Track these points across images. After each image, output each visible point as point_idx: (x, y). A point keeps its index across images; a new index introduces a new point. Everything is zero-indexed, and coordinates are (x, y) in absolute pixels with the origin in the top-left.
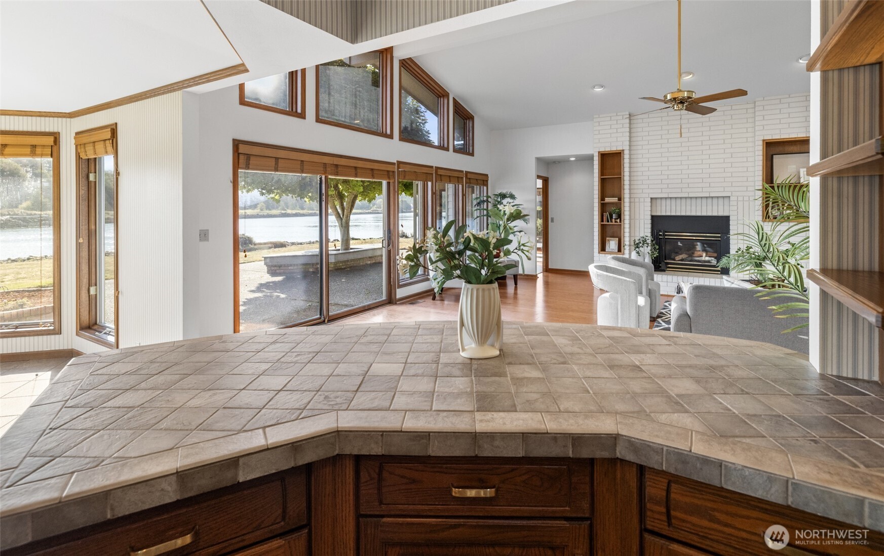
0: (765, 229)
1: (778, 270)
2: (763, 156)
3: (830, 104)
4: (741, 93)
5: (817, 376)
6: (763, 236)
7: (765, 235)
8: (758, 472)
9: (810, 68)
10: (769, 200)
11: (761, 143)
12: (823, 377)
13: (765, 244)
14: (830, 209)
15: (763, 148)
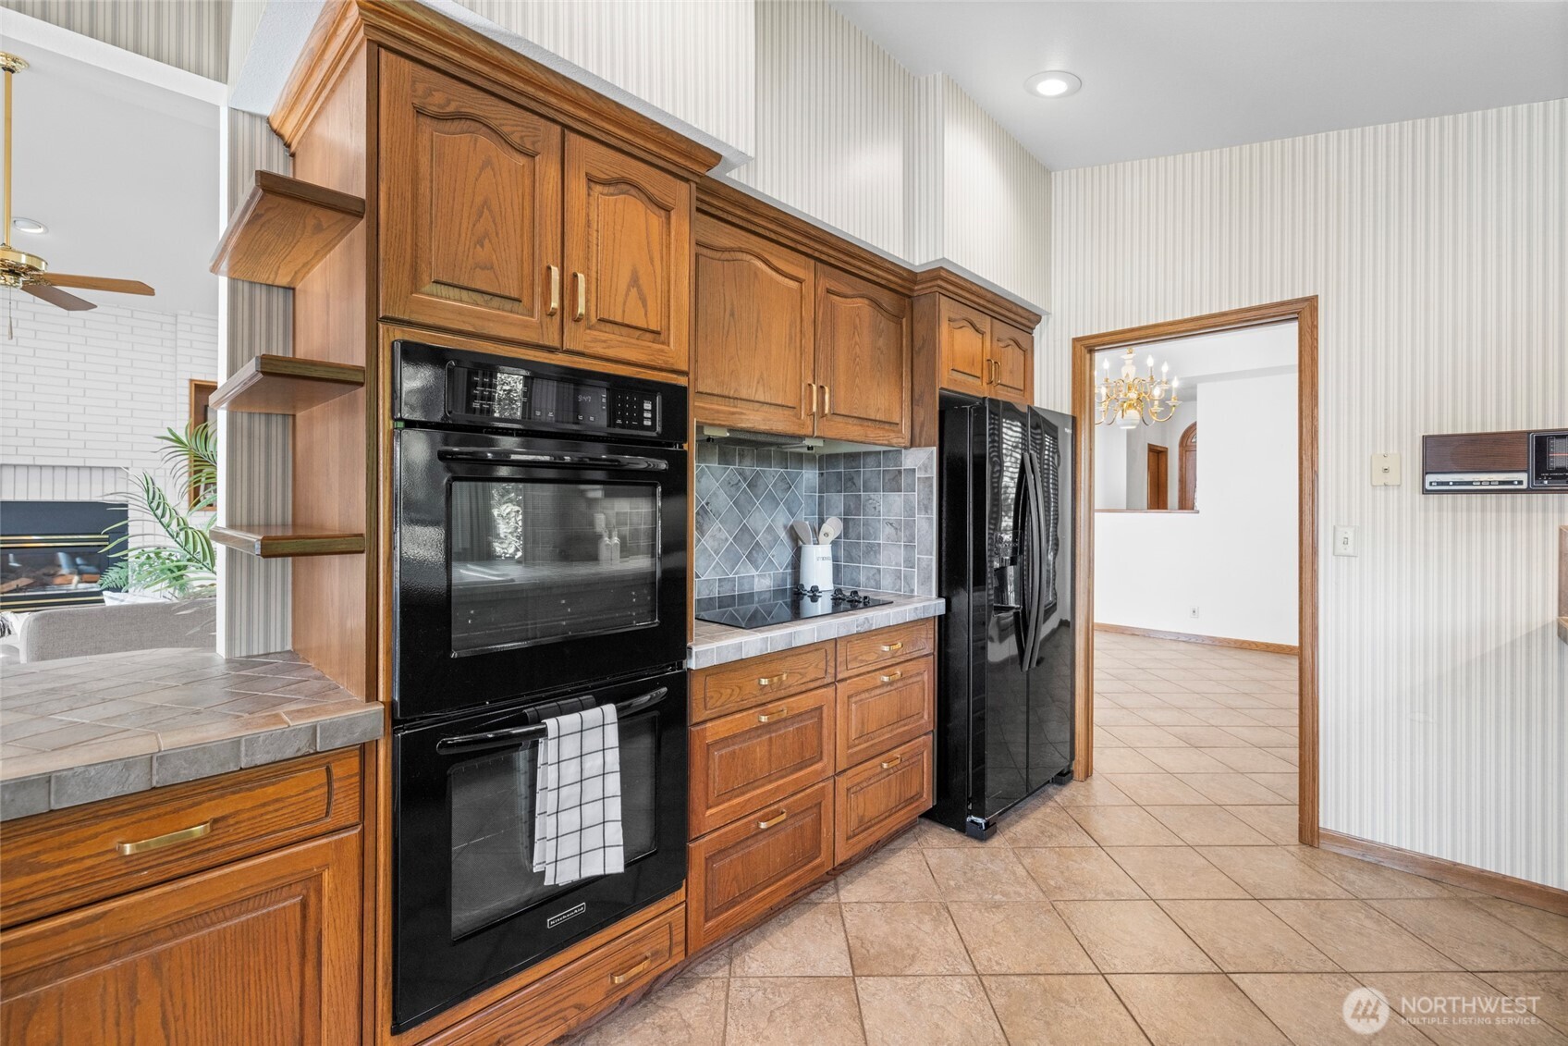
0: (156, 483)
1: (178, 543)
2: (191, 405)
3: (240, 322)
4: (143, 289)
5: (223, 661)
6: (154, 492)
7: (157, 490)
8: (109, 764)
9: (215, 269)
10: (200, 481)
11: (187, 384)
12: (229, 661)
13: (159, 504)
14: (239, 453)
15: (191, 393)
